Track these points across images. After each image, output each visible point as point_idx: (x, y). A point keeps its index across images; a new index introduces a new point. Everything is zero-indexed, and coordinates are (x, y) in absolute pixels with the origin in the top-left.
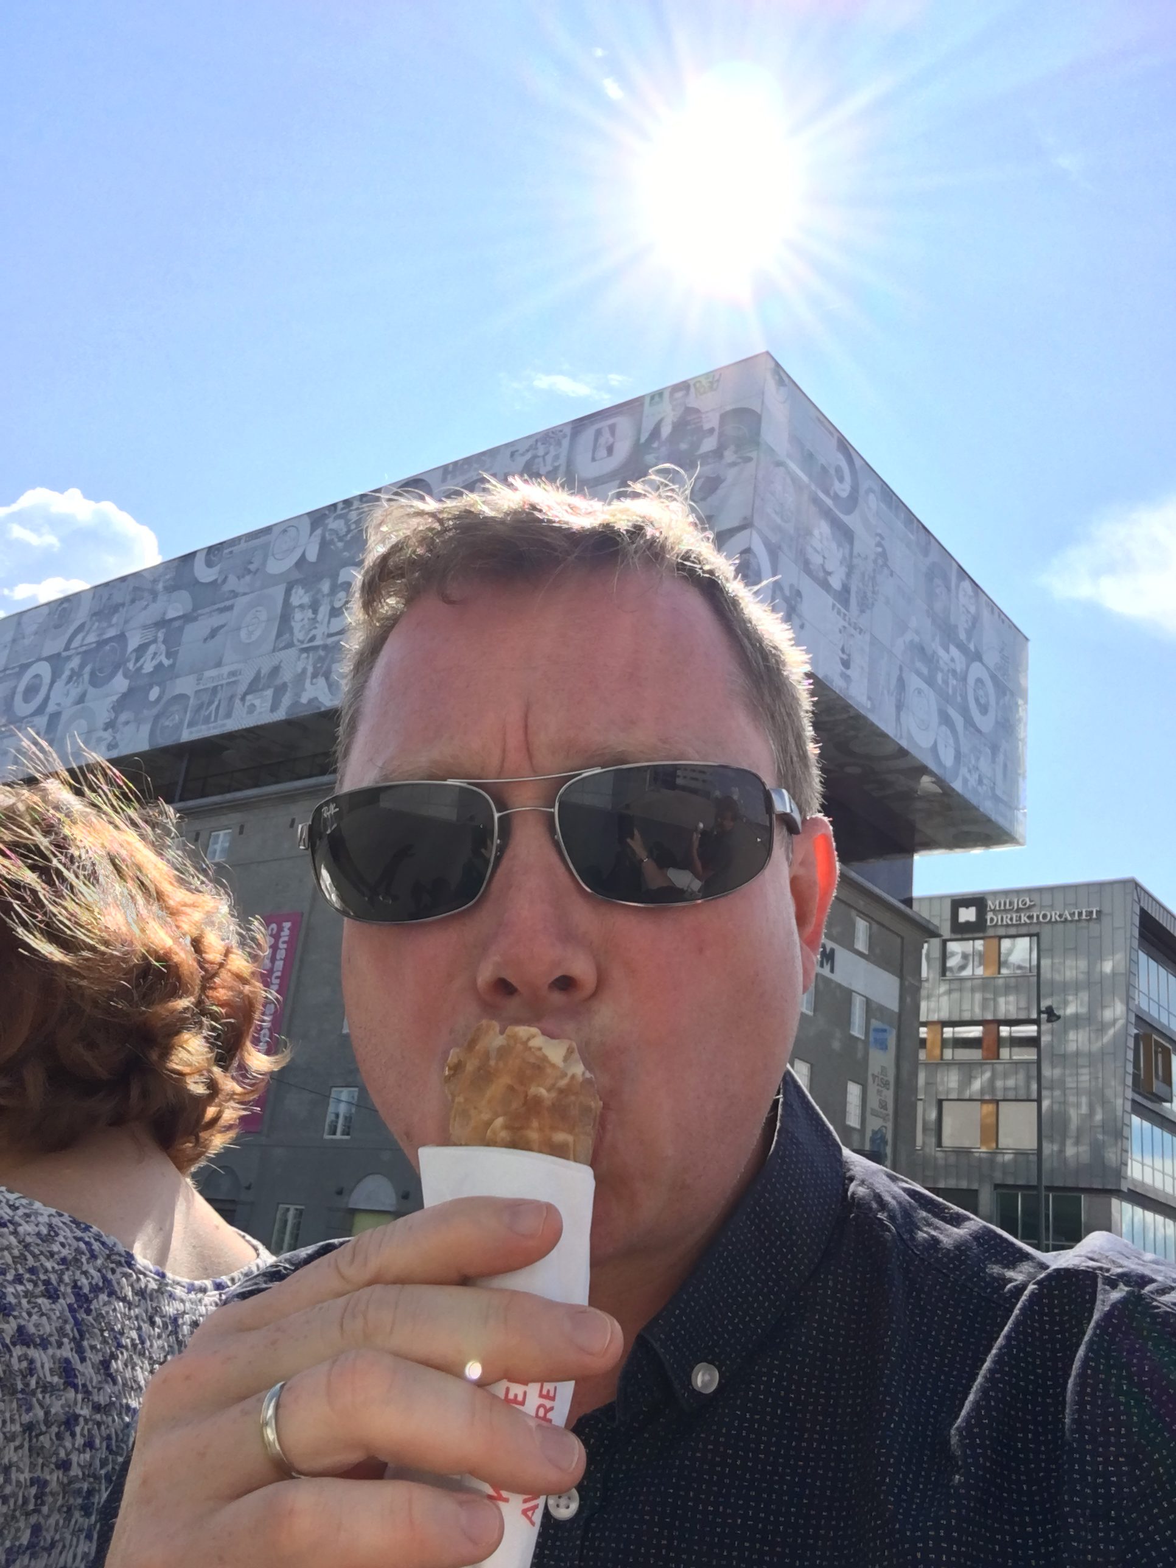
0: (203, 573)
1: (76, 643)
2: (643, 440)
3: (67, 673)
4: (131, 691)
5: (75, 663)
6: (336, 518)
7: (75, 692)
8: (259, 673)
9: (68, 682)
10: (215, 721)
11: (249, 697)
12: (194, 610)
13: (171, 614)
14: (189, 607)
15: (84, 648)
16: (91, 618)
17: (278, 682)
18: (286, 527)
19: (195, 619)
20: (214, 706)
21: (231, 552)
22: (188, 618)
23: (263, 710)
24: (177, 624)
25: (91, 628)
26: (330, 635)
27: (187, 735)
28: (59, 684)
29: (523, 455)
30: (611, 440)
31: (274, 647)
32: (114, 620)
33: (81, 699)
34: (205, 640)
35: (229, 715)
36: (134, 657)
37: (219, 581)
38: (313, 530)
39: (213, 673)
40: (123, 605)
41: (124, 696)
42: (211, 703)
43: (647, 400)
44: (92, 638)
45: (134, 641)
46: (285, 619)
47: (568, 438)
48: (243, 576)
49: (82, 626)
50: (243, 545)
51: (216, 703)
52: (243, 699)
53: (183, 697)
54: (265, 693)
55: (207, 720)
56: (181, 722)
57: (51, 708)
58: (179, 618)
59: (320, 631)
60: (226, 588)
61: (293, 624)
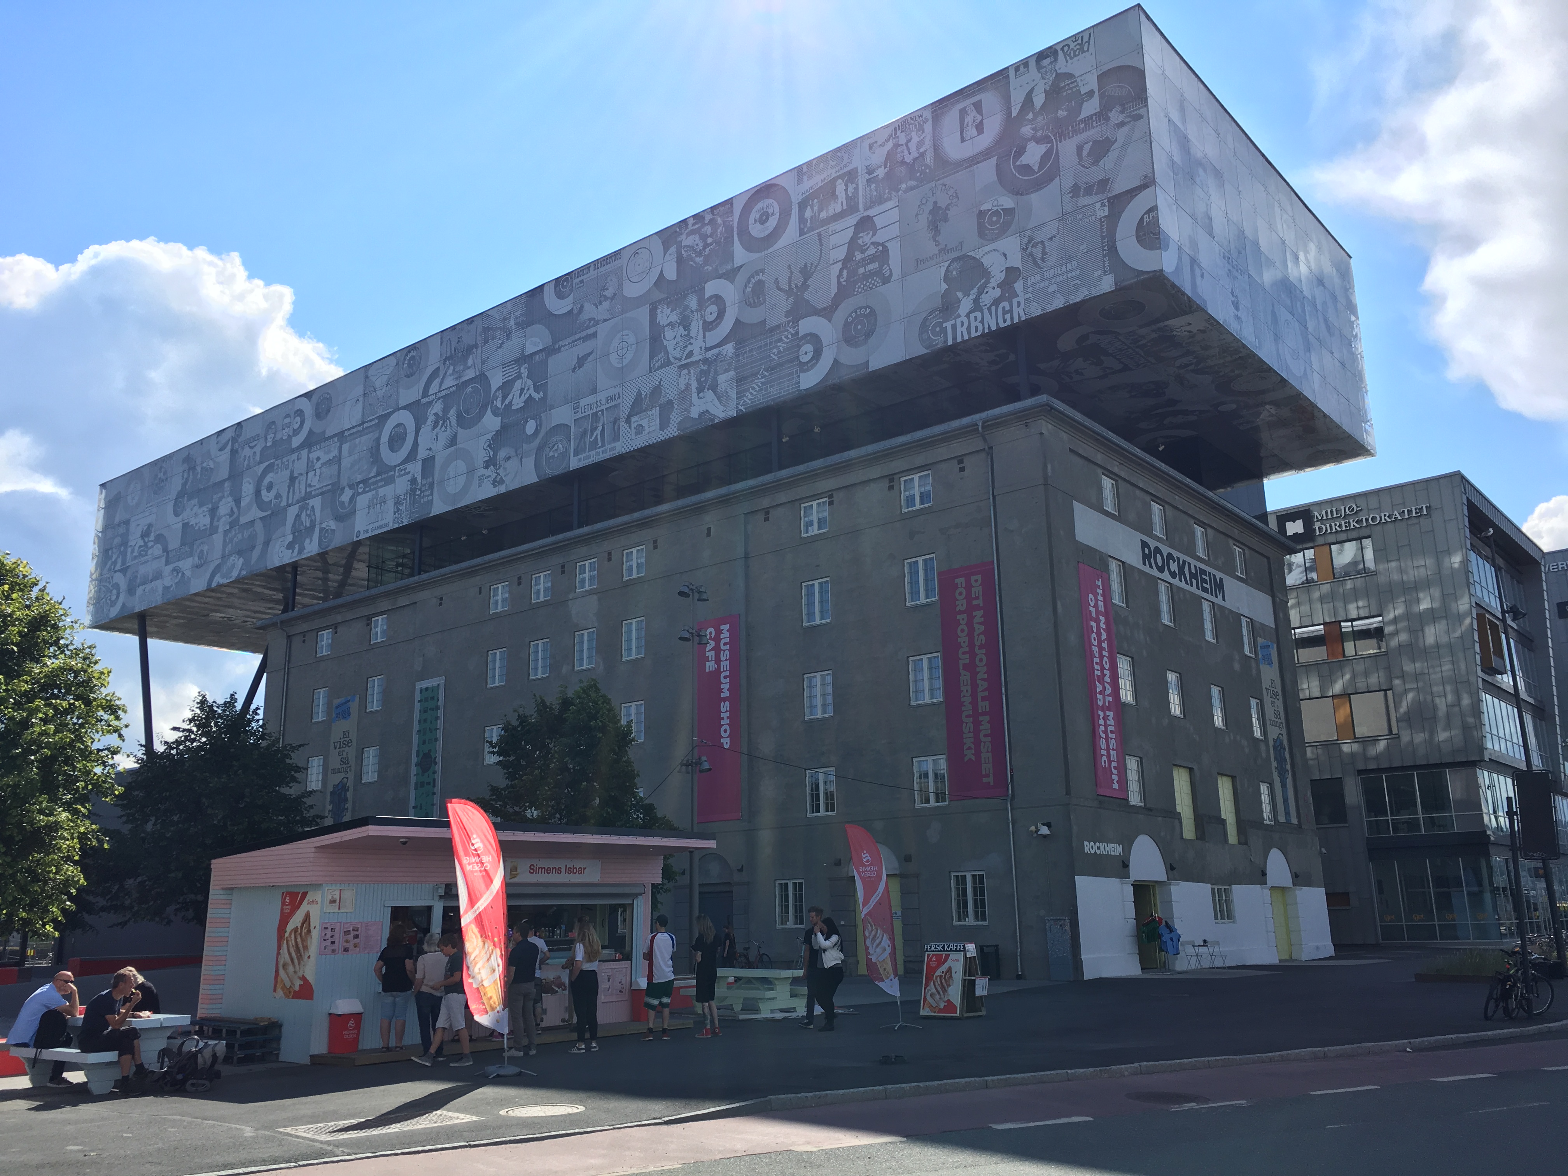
0: (557, 306)
1: (434, 388)
2: (1014, 114)
3: (431, 418)
4: (504, 427)
5: (438, 407)
6: (688, 235)
7: (444, 436)
8: (639, 394)
9: (435, 427)
10: (603, 445)
11: (633, 419)
12: (555, 341)
13: (530, 349)
14: (549, 340)
15: (443, 393)
16: (444, 364)
17: (663, 400)
18: (636, 248)
19: (559, 350)
20: (598, 431)
21: (582, 282)
22: (550, 351)
23: (651, 429)
24: (538, 358)
25: (446, 373)
26: (708, 349)
27: (575, 463)
28: (426, 430)
29: (882, 145)
30: (979, 118)
31: (650, 368)
32: (470, 362)
33: (453, 441)
34: (574, 370)
35: (616, 438)
36: (500, 394)
37: (575, 312)
38: (666, 249)
39: (590, 399)
40: (476, 346)
41: (498, 433)
42: (594, 429)
43: (1012, 73)
44: (450, 382)
45: (496, 381)
46: (656, 339)
47: (930, 122)
48: (600, 303)
49: (435, 373)
50: (593, 273)
51: (600, 428)
52: (628, 421)
53: (562, 428)
54: (650, 413)
55: (594, 445)
56: (566, 450)
57: (422, 453)
58: (541, 351)
59: (697, 347)
60: (584, 316)
61: (665, 343)
